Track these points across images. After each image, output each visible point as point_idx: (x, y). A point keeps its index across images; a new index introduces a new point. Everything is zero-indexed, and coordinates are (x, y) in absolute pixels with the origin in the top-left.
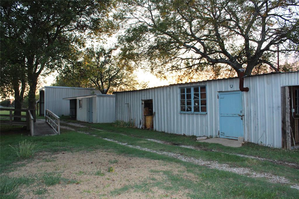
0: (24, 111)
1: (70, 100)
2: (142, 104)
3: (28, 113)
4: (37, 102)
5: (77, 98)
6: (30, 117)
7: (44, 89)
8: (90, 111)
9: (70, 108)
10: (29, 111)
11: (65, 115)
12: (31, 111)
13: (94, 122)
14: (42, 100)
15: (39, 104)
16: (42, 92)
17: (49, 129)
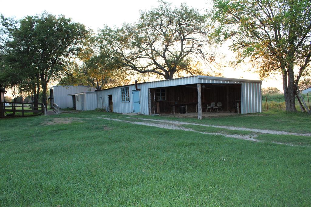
0: (40, 104)
1: (73, 96)
2: (108, 97)
3: (42, 105)
4: (48, 98)
5: (76, 94)
6: (44, 107)
7: (53, 88)
8: (83, 103)
9: (73, 102)
10: (43, 104)
11: (69, 107)
12: (44, 104)
13: (85, 110)
14: (52, 97)
15: (50, 99)
16: (51, 91)
17: (55, 113)
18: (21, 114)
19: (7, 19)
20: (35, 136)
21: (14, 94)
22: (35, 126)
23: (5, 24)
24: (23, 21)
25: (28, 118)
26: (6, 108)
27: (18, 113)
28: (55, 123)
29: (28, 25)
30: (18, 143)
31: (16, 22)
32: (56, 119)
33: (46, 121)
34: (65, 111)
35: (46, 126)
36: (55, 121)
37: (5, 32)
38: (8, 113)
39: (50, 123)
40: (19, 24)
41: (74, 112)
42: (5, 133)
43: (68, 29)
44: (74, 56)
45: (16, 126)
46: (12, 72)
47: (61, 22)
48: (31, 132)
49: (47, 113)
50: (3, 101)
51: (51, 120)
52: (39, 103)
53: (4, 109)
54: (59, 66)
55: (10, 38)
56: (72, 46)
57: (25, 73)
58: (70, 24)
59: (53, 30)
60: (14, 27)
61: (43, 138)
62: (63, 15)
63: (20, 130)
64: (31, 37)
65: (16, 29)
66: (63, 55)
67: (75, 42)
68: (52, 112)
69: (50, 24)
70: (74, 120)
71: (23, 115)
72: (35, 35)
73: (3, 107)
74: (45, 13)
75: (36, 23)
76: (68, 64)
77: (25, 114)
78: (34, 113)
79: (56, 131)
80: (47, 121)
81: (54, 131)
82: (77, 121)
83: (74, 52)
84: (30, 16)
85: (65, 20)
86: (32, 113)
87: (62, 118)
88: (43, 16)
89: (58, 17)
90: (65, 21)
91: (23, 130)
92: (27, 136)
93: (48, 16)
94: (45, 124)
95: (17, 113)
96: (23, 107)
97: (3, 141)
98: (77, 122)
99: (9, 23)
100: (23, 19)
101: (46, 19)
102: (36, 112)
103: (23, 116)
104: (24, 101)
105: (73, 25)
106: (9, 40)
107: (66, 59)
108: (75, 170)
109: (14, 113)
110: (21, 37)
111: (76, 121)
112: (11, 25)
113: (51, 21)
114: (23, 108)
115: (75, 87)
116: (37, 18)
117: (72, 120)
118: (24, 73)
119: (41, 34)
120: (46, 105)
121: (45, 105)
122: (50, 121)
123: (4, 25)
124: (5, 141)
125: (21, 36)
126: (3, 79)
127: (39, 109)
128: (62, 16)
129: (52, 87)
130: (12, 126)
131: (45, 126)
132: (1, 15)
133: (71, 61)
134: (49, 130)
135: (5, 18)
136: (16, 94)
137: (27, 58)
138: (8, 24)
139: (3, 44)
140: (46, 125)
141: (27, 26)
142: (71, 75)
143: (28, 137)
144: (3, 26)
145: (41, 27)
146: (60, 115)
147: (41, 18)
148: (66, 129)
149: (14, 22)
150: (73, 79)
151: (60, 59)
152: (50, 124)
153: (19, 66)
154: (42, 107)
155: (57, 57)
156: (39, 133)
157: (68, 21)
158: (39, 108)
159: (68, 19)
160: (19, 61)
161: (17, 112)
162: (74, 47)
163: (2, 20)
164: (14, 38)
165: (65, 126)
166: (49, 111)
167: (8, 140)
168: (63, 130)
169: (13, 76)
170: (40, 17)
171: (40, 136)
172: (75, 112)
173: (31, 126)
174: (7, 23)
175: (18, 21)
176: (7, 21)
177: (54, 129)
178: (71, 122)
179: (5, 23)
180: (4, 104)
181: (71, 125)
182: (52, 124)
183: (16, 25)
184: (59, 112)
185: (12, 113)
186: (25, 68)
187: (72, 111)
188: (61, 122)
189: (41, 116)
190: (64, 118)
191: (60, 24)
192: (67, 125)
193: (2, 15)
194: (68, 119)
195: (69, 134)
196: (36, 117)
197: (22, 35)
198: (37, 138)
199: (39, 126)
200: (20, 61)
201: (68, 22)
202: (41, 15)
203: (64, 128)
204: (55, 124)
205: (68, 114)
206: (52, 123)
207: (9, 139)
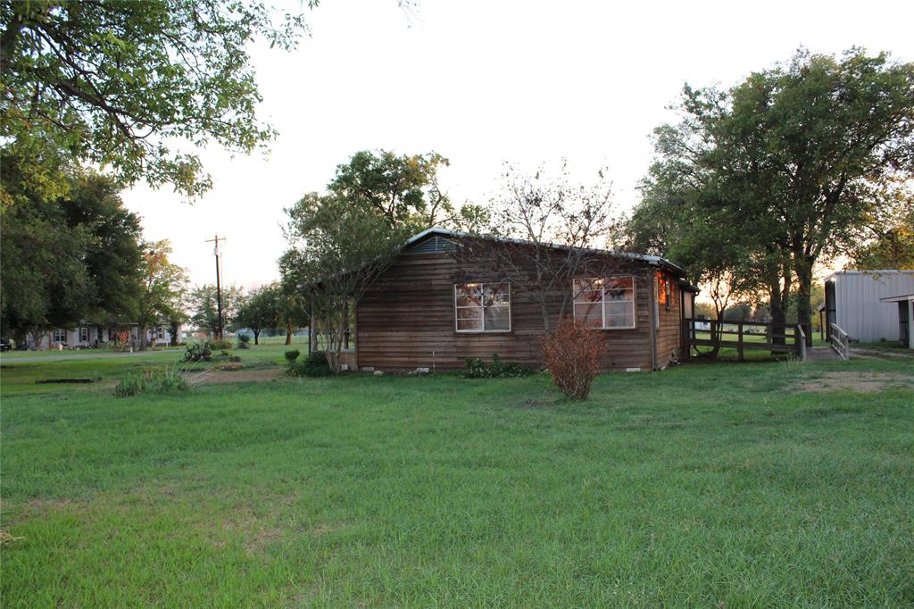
0: (790, 326)
1: (899, 302)
3: (797, 331)
4: (818, 309)
5: (909, 298)
6: (801, 335)
7: (833, 280)
9: (901, 322)
10: (799, 326)
11: (888, 338)
12: (802, 326)
14: (832, 304)
15: (824, 313)
16: (829, 287)
17: (834, 356)
18: (735, 352)
19: (698, 93)
20: (759, 423)
21: (715, 298)
22: (763, 391)
23: (693, 108)
24: (740, 91)
25: (749, 368)
26: (699, 336)
27: (725, 352)
28: (825, 386)
29: (752, 99)
30: (703, 439)
31: (723, 97)
32: (835, 374)
33: (800, 378)
34: (870, 351)
35: (797, 396)
36: (828, 381)
37: (694, 128)
38: (703, 349)
39: (812, 387)
40: (730, 98)
41: (900, 355)
42: (678, 407)
43: (875, 89)
44: (901, 174)
45: (713, 387)
46: (711, 236)
47: (851, 73)
48: (746, 408)
49: (810, 354)
50: (688, 314)
51: (815, 378)
52: (787, 323)
53: (691, 337)
54: (847, 211)
55: (707, 142)
56: (893, 143)
57: (747, 236)
58: (883, 71)
59: (826, 101)
60: (716, 111)
61: (778, 431)
62: (859, 49)
63: (719, 402)
64: (763, 131)
65: (723, 116)
66: (863, 173)
67: (904, 126)
68: (828, 353)
69: (817, 84)
70: (892, 381)
71: (742, 356)
72: (773, 122)
73: (689, 334)
74: (801, 54)
75: (775, 89)
76: (882, 200)
77: (747, 353)
78: (773, 352)
79: (823, 413)
80: (804, 379)
81: (816, 412)
82: (904, 386)
83: (900, 160)
84: (756, 72)
85: (866, 62)
86: (768, 353)
87: (855, 373)
88: (796, 65)
89: (842, 57)
90: (867, 64)
91: (728, 400)
92: (733, 422)
93: (812, 60)
94: (795, 389)
95: (723, 350)
96: (740, 333)
97: (666, 427)
98: (901, 390)
99: (705, 101)
100: (741, 84)
101: (805, 71)
102: (778, 350)
103: (742, 360)
104: (754, 318)
105: (895, 73)
106: (705, 149)
107: (873, 186)
108: (849, 560)
109: (716, 350)
110: (735, 135)
111: (898, 384)
112: (709, 106)
113: (819, 74)
114: (741, 337)
115: (904, 273)
116: (778, 72)
117: (887, 381)
118: (742, 237)
119: (789, 117)
120: (807, 329)
121: (805, 332)
122: (814, 380)
123: (691, 110)
124: (673, 428)
125: (733, 132)
126: (688, 256)
127: (789, 341)
128: (856, 52)
129: (831, 276)
130: (701, 388)
131: (794, 393)
132: (683, 85)
133: (889, 191)
134: (806, 406)
135: (693, 91)
136: (722, 296)
137: (752, 193)
138: (703, 104)
139: (691, 162)
140: (798, 393)
141: (749, 102)
142: (892, 235)
143: (736, 424)
144: (689, 114)
145: (788, 97)
146: (849, 364)
147: (788, 70)
148: (858, 411)
149: (717, 97)
150: (897, 248)
151: (853, 188)
152: (808, 391)
153: (728, 216)
154: (797, 336)
155: (844, 180)
156: (771, 414)
157: (876, 65)
158: (787, 339)
159: (876, 56)
160: (729, 203)
161: (725, 349)
162: (899, 143)
163: (688, 97)
164: (717, 142)
165: (857, 401)
166: (818, 349)
167: (679, 427)
168: (847, 412)
169: (715, 245)
170: (786, 70)
171: (771, 425)
172: (905, 356)
173: (753, 392)
174: (698, 105)
175: (727, 92)
176: (699, 99)
177: (820, 406)
178: (881, 388)
179: (693, 105)
180: (691, 323)
181: (877, 397)
182: (817, 390)
183: (721, 104)
184: (848, 354)
185: (712, 348)
186: (747, 221)
187: (897, 352)
188: (846, 385)
189: (789, 362)
190: (859, 374)
191: (849, 79)
192: (865, 398)
193: (686, 84)
194: (872, 379)
195: (867, 427)
196: (774, 364)
197: (737, 129)
198: (760, 429)
199: (777, 394)
200: (734, 202)
201: (876, 67)
202: (791, 62)
203: (854, 406)
204: (826, 389)
205: (882, 360)
206: (817, 385)
207: (683, 423)
